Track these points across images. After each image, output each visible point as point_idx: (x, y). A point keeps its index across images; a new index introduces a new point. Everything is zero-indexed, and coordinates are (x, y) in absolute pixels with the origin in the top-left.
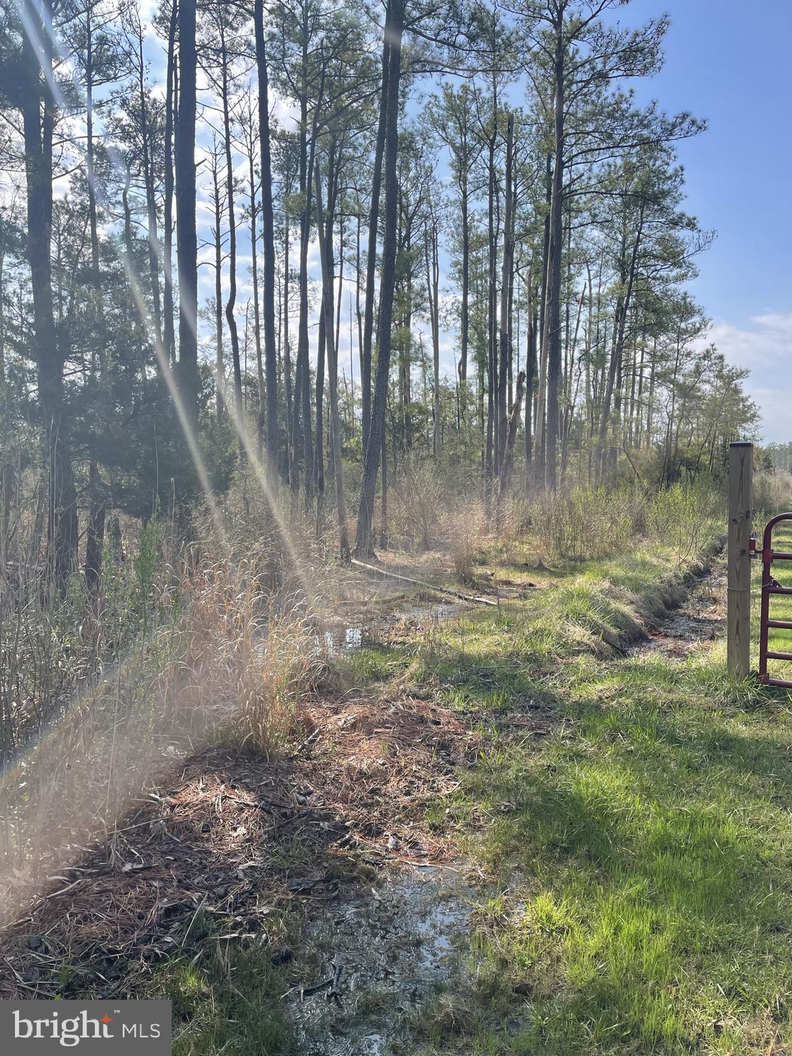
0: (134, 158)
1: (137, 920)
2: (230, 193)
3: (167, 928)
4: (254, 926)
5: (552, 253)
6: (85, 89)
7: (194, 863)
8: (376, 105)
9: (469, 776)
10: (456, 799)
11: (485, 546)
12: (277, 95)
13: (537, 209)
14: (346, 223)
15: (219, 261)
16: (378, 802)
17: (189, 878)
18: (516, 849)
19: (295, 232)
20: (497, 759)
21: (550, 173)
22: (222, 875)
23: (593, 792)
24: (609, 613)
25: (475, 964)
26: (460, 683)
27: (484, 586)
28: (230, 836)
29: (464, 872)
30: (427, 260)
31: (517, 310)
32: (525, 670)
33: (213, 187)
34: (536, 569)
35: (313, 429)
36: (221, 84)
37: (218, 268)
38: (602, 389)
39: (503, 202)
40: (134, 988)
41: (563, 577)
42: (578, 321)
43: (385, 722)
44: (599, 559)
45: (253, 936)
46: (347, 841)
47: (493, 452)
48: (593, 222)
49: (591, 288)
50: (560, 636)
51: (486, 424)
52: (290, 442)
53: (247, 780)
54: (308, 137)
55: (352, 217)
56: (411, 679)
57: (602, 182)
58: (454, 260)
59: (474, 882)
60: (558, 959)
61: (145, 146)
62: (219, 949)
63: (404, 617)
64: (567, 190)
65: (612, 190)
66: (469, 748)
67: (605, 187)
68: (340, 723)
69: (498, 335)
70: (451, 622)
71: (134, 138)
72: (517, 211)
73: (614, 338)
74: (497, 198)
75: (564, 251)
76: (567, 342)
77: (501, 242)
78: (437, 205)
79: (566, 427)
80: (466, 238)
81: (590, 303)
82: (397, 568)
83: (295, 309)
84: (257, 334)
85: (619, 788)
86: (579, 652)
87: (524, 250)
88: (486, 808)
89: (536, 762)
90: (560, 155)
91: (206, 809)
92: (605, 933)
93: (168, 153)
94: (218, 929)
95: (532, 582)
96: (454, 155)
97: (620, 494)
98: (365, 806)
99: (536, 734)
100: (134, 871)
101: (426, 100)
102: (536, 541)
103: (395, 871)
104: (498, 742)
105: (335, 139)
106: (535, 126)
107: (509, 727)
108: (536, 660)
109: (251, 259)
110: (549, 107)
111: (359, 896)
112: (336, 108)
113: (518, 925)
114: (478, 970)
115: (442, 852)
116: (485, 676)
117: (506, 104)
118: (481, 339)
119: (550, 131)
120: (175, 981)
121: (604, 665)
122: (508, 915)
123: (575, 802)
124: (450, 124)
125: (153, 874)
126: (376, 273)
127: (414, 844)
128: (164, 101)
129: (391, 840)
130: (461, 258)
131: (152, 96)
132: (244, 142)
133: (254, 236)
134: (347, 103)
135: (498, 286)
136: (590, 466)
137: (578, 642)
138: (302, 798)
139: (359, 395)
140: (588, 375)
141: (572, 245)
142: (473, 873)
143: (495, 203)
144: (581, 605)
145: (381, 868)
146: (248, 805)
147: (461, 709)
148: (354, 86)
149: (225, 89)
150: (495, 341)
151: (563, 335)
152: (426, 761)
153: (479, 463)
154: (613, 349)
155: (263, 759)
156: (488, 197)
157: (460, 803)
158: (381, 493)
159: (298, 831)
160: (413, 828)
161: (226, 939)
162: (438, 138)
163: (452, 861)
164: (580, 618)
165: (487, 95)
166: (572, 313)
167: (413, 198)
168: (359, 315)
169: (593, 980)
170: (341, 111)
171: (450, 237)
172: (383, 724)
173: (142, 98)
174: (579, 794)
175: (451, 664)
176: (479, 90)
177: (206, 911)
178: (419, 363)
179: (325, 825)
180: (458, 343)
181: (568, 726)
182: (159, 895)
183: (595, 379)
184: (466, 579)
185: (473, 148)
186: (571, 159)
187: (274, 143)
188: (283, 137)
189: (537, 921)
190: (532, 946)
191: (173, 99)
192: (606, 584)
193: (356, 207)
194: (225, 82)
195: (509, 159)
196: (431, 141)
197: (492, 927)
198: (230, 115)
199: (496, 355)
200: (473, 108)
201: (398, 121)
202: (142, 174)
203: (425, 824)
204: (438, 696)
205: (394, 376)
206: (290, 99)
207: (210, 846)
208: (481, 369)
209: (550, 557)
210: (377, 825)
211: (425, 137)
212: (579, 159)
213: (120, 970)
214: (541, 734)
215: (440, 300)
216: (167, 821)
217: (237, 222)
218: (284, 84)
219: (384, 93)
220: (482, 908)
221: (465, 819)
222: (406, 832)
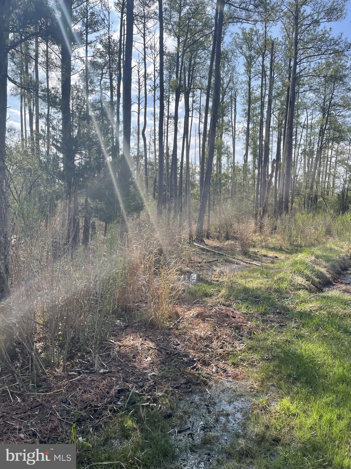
0: (105, 66)
1: (106, 394)
2: (145, 81)
3: (119, 398)
4: (155, 400)
5: (290, 105)
6: (85, 36)
7: (130, 371)
8: (211, 39)
9: (249, 342)
10: (244, 352)
11: (255, 239)
12: (167, 36)
13: (284, 85)
14: (195, 92)
15: (139, 110)
16: (208, 351)
17: (127, 377)
18: (272, 376)
19: (173, 97)
20: (263, 335)
21: (290, 67)
22: (141, 378)
23: (309, 353)
24: (314, 271)
25: (254, 427)
26: (244, 300)
27: (255, 257)
28: (144, 361)
29: (248, 385)
30: (231, 109)
31: (272, 131)
32: (275, 296)
33: (137, 78)
34: (279, 250)
35: (178, 185)
36: (143, 31)
37: (139, 113)
38: (311, 167)
39: (268, 82)
40: (105, 423)
41: (291, 254)
42: (302, 136)
43: (211, 316)
44: (309, 246)
45: (155, 405)
46: (195, 367)
47: (259, 196)
48: (310, 90)
49: (308, 121)
50: (291, 281)
51: (256, 183)
52: (168, 190)
53: (151, 337)
54: (180, 54)
55: (198, 90)
56: (222, 297)
57: (315, 71)
58: (244, 108)
59: (253, 390)
60: (293, 428)
61: (110, 60)
62: (141, 409)
63: (218, 269)
64: (298, 75)
65: (320, 75)
66: (249, 329)
67: (317, 73)
68: (191, 315)
69: (263, 143)
70: (239, 272)
71: (105, 57)
72: (274, 85)
73: (318, 143)
74: (265, 79)
75: (296, 103)
76: (296, 145)
77: (267, 99)
78: (237, 83)
79: (294, 185)
80: (250, 98)
81: (307, 127)
82: (215, 248)
83: (171, 131)
84: (155, 142)
85: (320, 352)
86: (300, 289)
87: (277, 103)
88: (258, 357)
89: (280, 338)
90: (296, 59)
91: (134, 348)
92: (315, 418)
93: (119, 63)
94: (140, 401)
95: (277, 256)
96: (245, 60)
97: (320, 216)
98: (203, 352)
99: (280, 325)
100: (105, 373)
101: (234, 36)
102: (279, 237)
103: (216, 382)
104: (263, 328)
105: (192, 54)
106: (284, 46)
107: (267, 321)
108: (280, 292)
109: (153, 109)
110: (291, 37)
111: (201, 392)
112: (193, 41)
113: (274, 411)
114: (256, 429)
115: (238, 375)
116: (256, 297)
117: (270, 36)
118: (255, 144)
119: (291, 48)
120: (122, 422)
121: (312, 295)
122: (268, 406)
123: (300, 357)
124: (244, 46)
125: (112, 375)
126: (209, 115)
127: (225, 371)
128: (118, 40)
129: (214, 368)
130: (247, 107)
131: (113, 38)
132: (152, 57)
133: (155, 99)
134: (198, 38)
135: (264, 120)
136: (305, 203)
137: (300, 284)
138: (175, 347)
139: (198, 170)
140: (305, 161)
141: (300, 101)
142: (252, 386)
143: (264, 82)
144: (302, 268)
145: (210, 380)
146: (152, 348)
147: (245, 312)
148: (201, 31)
149: (144, 34)
150: (262, 145)
151: (294, 142)
152: (230, 334)
153: (252, 201)
154: (318, 149)
155: (158, 328)
156: (261, 79)
157: (245, 354)
158: (207, 214)
159: (174, 361)
160: (224, 363)
161: (144, 405)
162: (238, 52)
163: (242, 379)
164: (301, 273)
165: (261, 32)
166: (298, 132)
167: (226, 80)
168: (200, 134)
169: (310, 439)
170: (195, 42)
171: (242, 98)
172: (210, 316)
173: (109, 39)
174: (301, 353)
175: (240, 291)
176: (258, 30)
177: (135, 393)
178: (226, 155)
179: (185, 359)
180: (244, 146)
181: (295, 322)
182: (115, 384)
183: (308, 162)
184: (245, 253)
185: (254, 57)
186: (300, 61)
187: (165, 57)
188: (169, 54)
189: (283, 410)
190: (281, 421)
191: (122, 39)
192: (313, 258)
193: (200, 85)
194: (144, 31)
195: (272, 61)
196: (235, 54)
197: (262, 411)
198: (146, 45)
199: (262, 152)
200: (255, 38)
201: (221, 45)
202: (108, 72)
203: (230, 362)
204: (234, 305)
205: (215, 162)
206: (173, 37)
207: (136, 364)
208: (254, 157)
209: (286, 245)
210: (208, 361)
211: (233, 52)
212: (305, 60)
213: (100, 415)
214: (283, 325)
215: (236, 127)
216: (118, 352)
217: (148, 93)
218: (170, 30)
219: (215, 33)
220: (257, 402)
221: (248, 361)
222: (221, 365)
